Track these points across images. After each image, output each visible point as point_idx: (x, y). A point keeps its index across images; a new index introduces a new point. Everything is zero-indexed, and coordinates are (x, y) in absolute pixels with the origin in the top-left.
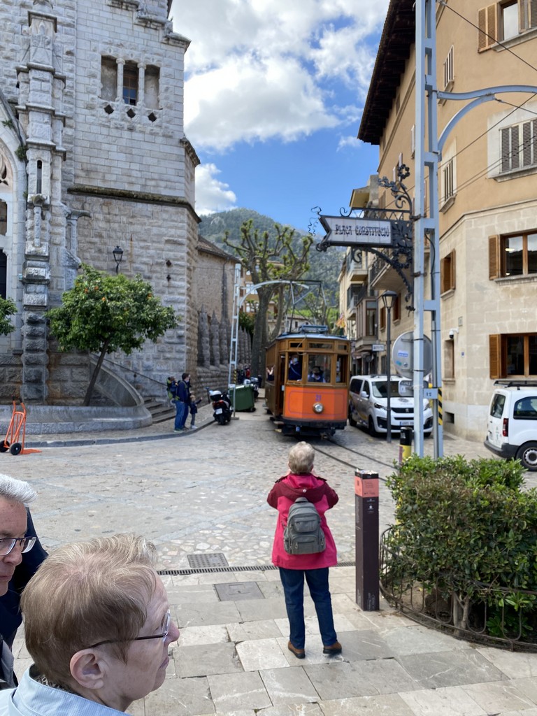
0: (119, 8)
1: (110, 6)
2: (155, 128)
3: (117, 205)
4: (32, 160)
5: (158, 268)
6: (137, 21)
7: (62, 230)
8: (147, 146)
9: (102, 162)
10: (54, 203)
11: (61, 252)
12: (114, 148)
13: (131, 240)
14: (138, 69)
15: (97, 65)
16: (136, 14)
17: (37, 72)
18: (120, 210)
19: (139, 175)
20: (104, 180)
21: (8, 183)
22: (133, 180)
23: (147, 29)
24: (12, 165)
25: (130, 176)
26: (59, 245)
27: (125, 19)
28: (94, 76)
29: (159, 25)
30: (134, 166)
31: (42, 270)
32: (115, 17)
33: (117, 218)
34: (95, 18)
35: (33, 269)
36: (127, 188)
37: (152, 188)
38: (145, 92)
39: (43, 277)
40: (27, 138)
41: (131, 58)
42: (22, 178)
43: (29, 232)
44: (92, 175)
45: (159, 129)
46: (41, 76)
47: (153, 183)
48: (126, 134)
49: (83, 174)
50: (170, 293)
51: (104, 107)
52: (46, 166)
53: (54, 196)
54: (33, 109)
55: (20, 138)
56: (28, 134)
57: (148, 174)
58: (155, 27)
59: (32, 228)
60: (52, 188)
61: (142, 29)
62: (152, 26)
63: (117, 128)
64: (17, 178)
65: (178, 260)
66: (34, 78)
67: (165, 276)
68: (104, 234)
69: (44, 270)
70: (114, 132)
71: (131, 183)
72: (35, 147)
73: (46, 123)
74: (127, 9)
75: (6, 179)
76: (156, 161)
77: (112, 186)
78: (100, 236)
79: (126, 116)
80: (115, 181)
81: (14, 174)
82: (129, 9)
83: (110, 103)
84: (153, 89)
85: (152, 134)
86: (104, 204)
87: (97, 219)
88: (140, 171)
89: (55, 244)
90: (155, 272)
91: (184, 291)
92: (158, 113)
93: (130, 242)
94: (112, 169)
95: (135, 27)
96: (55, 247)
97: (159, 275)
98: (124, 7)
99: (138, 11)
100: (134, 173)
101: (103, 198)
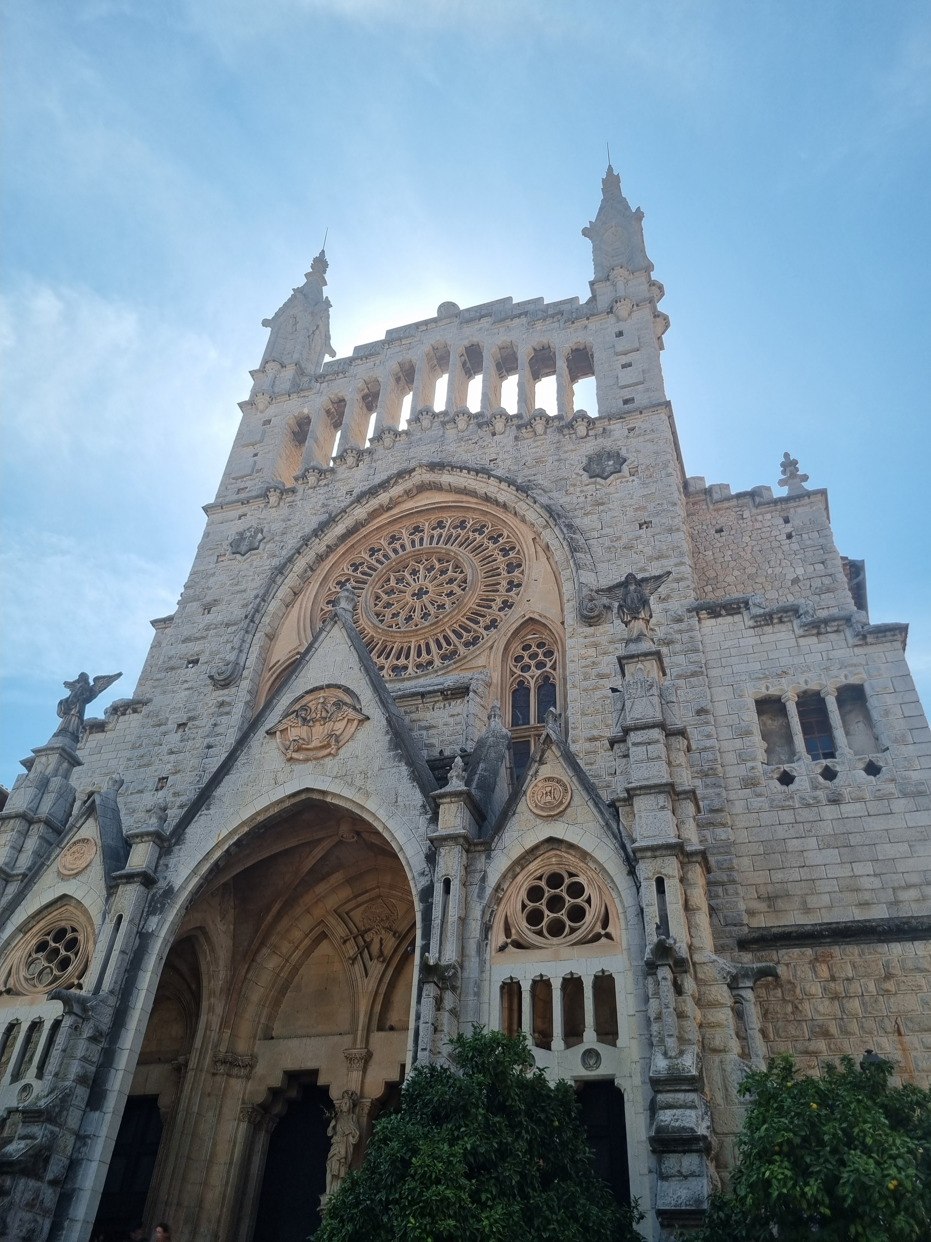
0: (769, 625)
1: (753, 628)
2: (884, 786)
4: (646, 879)
6: (800, 632)
7: (725, 1016)
8: (877, 824)
9: (795, 875)
10: (697, 958)
11: (729, 1068)
12: (812, 842)
13: (900, 1034)
14: (823, 700)
15: (751, 716)
16: (796, 622)
17: (639, 733)
18: (854, 966)
19: (876, 883)
20: (807, 910)
21: (614, 935)
22: (867, 896)
23: (822, 637)
24: (617, 901)
25: (858, 890)
26: (724, 1051)
27: (782, 636)
28: (749, 733)
29: (840, 623)
30: (859, 868)
31: (688, 1112)
32: (764, 638)
33: (855, 988)
34: (733, 652)
35: (668, 1112)
36: (859, 915)
37: (914, 905)
38: (847, 733)
39: (692, 1129)
40: (634, 841)
41: (804, 687)
42: (633, 918)
43: (655, 1027)
44: (780, 904)
45: (892, 785)
46: (645, 737)
47: (912, 894)
48: (829, 812)
49: (762, 906)
51: (776, 776)
52: (672, 887)
53: (697, 943)
54: (638, 792)
55: (623, 847)
56: (634, 836)
57: (895, 877)
58: (835, 629)
59: (659, 1018)
60: (691, 926)
61: (814, 639)
62: (829, 629)
63: (808, 805)
64: (627, 921)
66: (634, 744)
68: (834, 1029)
69: (693, 1113)
70: (806, 814)
71: (864, 904)
72: (649, 854)
73: (663, 808)
74: (781, 621)
75: (609, 929)
76: (904, 848)
77: (827, 917)
78: (826, 1034)
79: (821, 779)
80: (830, 907)
81: (622, 916)
82: (785, 619)
83: (786, 767)
84: (861, 725)
85: (880, 799)
86: (816, 959)
87: (811, 996)
88: (875, 875)
89: (715, 1051)
92: (880, 759)
93: (896, 1037)
94: (818, 883)
95: (802, 641)
96: (717, 1058)
98: (775, 621)
99: (799, 617)
100: (866, 883)
101: (811, 946)
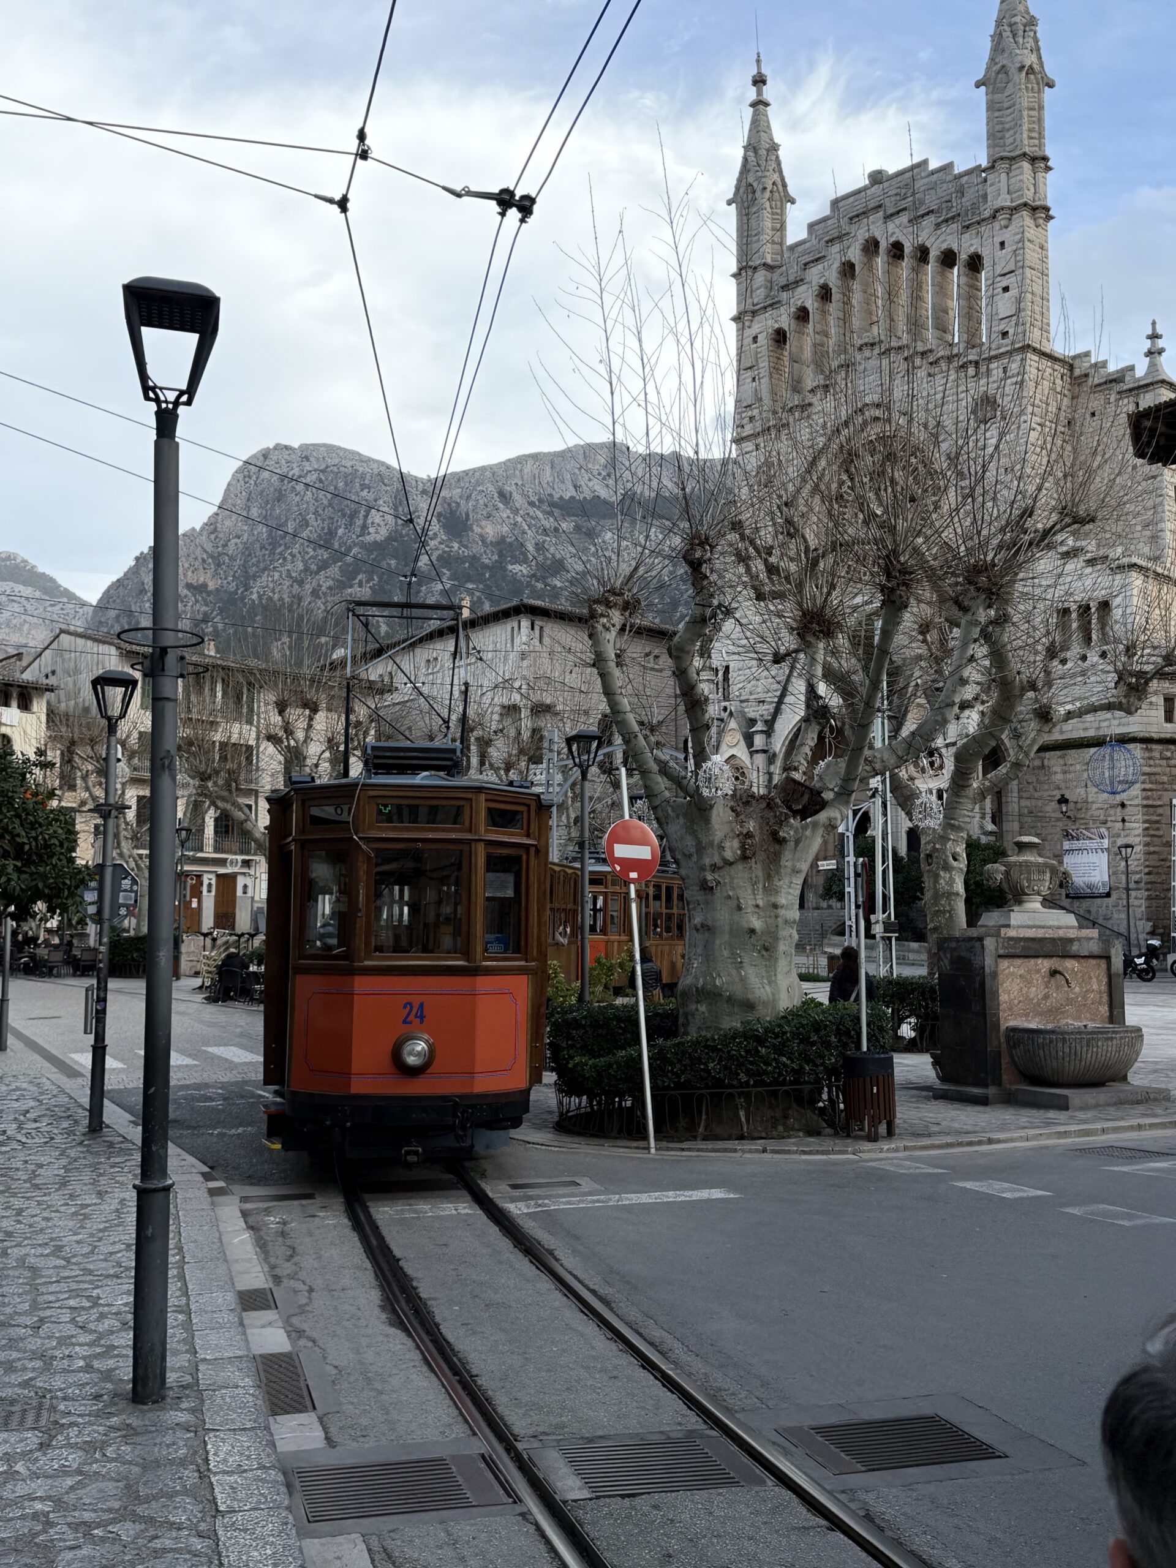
2: (1105, 666)
3: (1073, 752)
5: (1112, 812)
6: (1083, 564)
8: (1099, 687)
12: (1070, 698)
13: (1087, 787)
14: (1089, 609)
15: (1051, 622)
16: (1081, 558)
18: (1074, 759)
20: (1062, 732)
22: (1087, 725)
23: (1094, 569)
25: (1084, 722)
27: (1074, 566)
29: (1103, 560)
33: (1072, 768)
36: (1082, 734)
37: (1105, 729)
41: (1080, 601)
47: (1106, 723)
48: (1080, 680)
50: (1126, 836)
51: (1059, 660)
58: (1101, 563)
61: (1090, 570)
62: (1098, 563)
63: (1070, 678)
65: (1131, 800)
67: (1120, 819)
68: (1063, 785)
71: (1085, 729)
77: (1070, 736)
78: (1059, 788)
79: (1080, 661)
80: (1071, 731)
83: (1064, 655)
85: (1103, 673)
86: (1061, 757)
87: (1056, 773)
90: (1109, 816)
91: (1140, 831)
92: (1109, 649)
93: (1084, 789)
97: (1113, 818)
101: (1060, 750)
